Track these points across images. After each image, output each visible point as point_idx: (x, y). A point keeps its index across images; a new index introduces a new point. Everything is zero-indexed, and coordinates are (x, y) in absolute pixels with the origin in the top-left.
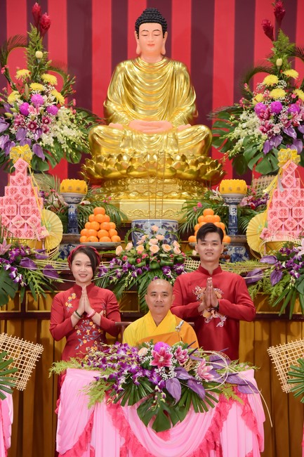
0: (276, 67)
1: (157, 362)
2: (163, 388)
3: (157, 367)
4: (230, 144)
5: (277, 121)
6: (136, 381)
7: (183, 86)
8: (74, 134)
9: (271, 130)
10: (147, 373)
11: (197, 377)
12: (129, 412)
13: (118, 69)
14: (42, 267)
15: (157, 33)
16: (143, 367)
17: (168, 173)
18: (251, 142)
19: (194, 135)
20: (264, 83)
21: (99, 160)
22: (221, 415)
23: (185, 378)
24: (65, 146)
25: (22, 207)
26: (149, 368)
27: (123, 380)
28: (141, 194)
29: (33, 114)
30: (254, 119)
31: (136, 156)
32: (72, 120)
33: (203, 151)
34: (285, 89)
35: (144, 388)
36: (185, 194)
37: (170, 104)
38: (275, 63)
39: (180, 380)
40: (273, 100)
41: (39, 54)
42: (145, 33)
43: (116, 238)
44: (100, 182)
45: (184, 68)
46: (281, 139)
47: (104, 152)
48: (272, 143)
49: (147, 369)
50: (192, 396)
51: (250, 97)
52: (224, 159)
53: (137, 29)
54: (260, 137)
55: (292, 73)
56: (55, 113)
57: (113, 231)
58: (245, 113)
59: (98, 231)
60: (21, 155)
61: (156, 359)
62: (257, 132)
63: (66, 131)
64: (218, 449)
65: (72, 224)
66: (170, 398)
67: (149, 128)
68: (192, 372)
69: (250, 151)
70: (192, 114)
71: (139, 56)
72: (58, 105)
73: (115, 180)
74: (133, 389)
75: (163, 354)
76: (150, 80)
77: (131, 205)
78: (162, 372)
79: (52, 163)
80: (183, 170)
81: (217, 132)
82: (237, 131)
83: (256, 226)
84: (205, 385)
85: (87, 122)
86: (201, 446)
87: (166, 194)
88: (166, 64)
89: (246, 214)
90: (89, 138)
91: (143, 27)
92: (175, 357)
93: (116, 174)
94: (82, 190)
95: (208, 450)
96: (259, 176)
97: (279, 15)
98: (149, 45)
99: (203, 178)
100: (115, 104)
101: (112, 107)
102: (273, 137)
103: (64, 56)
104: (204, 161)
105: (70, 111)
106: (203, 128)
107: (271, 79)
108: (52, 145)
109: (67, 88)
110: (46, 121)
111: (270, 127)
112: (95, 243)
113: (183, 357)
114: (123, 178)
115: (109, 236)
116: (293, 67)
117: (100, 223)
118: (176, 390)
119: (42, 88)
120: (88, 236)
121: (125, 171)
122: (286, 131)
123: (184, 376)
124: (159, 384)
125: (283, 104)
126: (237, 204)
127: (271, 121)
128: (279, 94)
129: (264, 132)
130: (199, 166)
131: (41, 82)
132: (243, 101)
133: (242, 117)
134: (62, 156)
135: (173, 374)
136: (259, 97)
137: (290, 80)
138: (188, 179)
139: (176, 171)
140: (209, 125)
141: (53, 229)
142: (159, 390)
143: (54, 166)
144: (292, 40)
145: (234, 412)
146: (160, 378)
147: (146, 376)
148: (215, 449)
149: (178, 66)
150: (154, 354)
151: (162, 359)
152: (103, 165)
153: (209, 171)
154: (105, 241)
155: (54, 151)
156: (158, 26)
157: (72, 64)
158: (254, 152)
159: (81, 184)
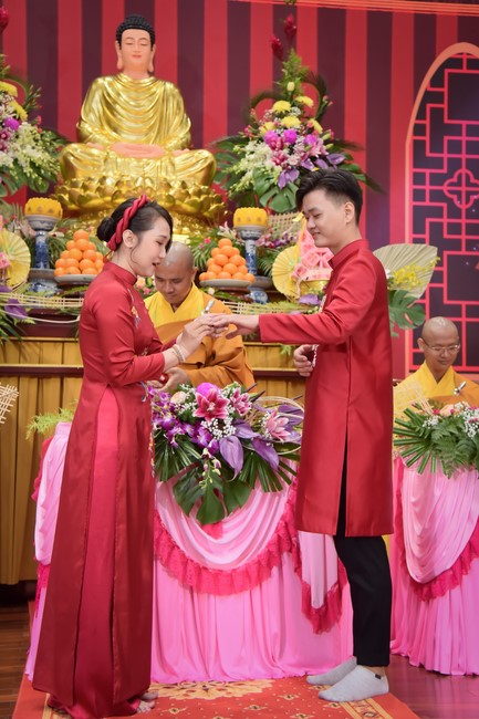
0: (287, 93)
1: (203, 411)
2: (216, 453)
3: (203, 419)
4: (236, 177)
5: (292, 152)
6: (173, 441)
8: (40, 156)
9: (286, 162)
10: (188, 429)
11: (267, 434)
13: (94, 87)
14: (3, 302)
15: (144, 42)
16: (183, 420)
18: (263, 176)
19: (194, 161)
20: (271, 111)
21: (74, 185)
23: (248, 437)
24: (28, 170)
26: (193, 422)
30: (264, 148)
31: (125, 179)
32: (36, 140)
33: (204, 182)
34: (299, 117)
35: (187, 453)
36: (186, 229)
37: (162, 129)
38: (285, 88)
39: (240, 439)
40: (286, 128)
42: (129, 41)
45: (176, 91)
46: (298, 172)
48: (288, 176)
49: (188, 422)
51: (256, 126)
52: (230, 194)
53: (119, 39)
54: (272, 170)
56: (15, 128)
57: (100, 262)
58: (251, 144)
59: (80, 261)
61: (203, 407)
62: (269, 164)
63: (28, 150)
64: (294, 550)
65: (42, 254)
66: (226, 467)
67: (137, 151)
68: (257, 428)
69: (261, 185)
70: (187, 142)
71: (121, 71)
72: (18, 120)
74: (167, 455)
75: (213, 398)
76: (135, 96)
78: (212, 426)
79: (11, 188)
80: (182, 201)
82: (243, 165)
83: (286, 263)
84: (278, 446)
85: (56, 145)
86: (269, 544)
88: (154, 82)
90: (60, 158)
91: (127, 33)
92: (232, 403)
93: (96, 202)
94: (56, 212)
95: (280, 552)
96: (273, 213)
97: (290, 32)
99: (206, 214)
100: (91, 126)
101: (87, 128)
102: (289, 170)
104: (208, 193)
105: (35, 129)
106: (205, 153)
107: (282, 106)
108: (12, 166)
109: (31, 101)
110: (4, 136)
111: (284, 159)
112: (76, 276)
113: (242, 404)
114: (106, 209)
115: (95, 268)
116: (307, 94)
117: (83, 251)
118: (234, 457)
120: (66, 268)
121: (109, 199)
122: (303, 165)
124: (210, 445)
125: (298, 133)
126: (255, 239)
127: (286, 151)
128: (292, 122)
129: (277, 164)
130: (203, 197)
132: (249, 129)
133: (249, 147)
134: (23, 180)
135: (230, 429)
136: (267, 128)
137: (302, 107)
138: (188, 214)
139: (174, 200)
141: (16, 255)
142: (210, 456)
143: (13, 192)
146: (210, 436)
147: (187, 434)
148: (290, 551)
149: (169, 86)
150: (200, 399)
151: (212, 407)
152: (79, 191)
153: (213, 207)
154: (90, 273)
155: (14, 174)
156: (145, 34)
158: (267, 186)
159: (55, 206)
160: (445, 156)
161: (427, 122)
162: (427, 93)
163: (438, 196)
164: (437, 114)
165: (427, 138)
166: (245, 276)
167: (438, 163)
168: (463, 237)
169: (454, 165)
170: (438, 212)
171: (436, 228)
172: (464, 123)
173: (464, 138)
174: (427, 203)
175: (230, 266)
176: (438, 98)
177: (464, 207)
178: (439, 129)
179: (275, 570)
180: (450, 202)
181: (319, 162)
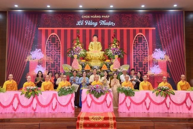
0: (114, 43)
4: (107, 54)
7: (100, 45)
8: (83, 53)
12: (92, 95)
16: (95, 89)
17: (98, 59)
18: (111, 54)
22: (106, 96)
24: (82, 55)
25: (76, 64)
27: (91, 90)
28: (94, 62)
29: (77, 50)
30: (111, 51)
31: (93, 56)
33: (103, 55)
35: (95, 92)
36: (101, 62)
37: (98, 48)
41: (78, 41)
43: (90, 69)
44: (87, 60)
47: (88, 55)
50: (102, 93)
51: (110, 47)
52: (107, 57)
55: (117, 44)
57: (90, 68)
59: (87, 68)
60: (75, 56)
61: (97, 87)
62: (112, 52)
63: (82, 52)
64: (106, 101)
65: (83, 67)
66: (99, 93)
67: (95, 52)
68: (102, 89)
69: (110, 55)
71: (93, 41)
72: (81, 49)
73: (90, 60)
74: (93, 92)
76: (95, 44)
77: (92, 64)
78: (97, 89)
80: (100, 58)
81: (105, 53)
82: (108, 52)
83: (112, 67)
84: (104, 91)
85: (85, 51)
86: (103, 100)
87: (98, 62)
88: (97, 42)
89: (110, 65)
91: (94, 37)
92: (99, 87)
93: (90, 59)
96: (112, 59)
97: (114, 35)
101: (89, 49)
102: (114, 53)
103: (82, 41)
104: (103, 57)
105: (83, 49)
106: (103, 52)
107: (113, 45)
108: (80, 55)
109: (82, 46)
110: (79, 51)
112: (87, 70)
113: (101, 87)
114: (91, 59)
115: (89, 69)
118: (100, 92)
119: (79, 46)
120: (86, 69)
122: (116, 52)
123: (101, 90)
124: (97, 91)
126: (109, 63)
127: (114, 51)
128: (115, 47)
131: (79, 45)
132: (109, 48)
133: (109, 50)
135: (99, 89)
136: (112, 47)
137: (116, 45)
138: (101, 60)
140: (104, 51)
141: (80, 67)
143: (80, 58)
144: (116, 39)
145: (108, 95)
149: (99, 43)
152: (88, 57)
154: (88, 69)
156: (96, 37)
157: (83, 42)
159: (85, 61)
160: (138, 48)
161: (135, 44)
162: (135, 40)
163: (137, 54)
164: (136, 43)
165: (135, 46)
166: (107, 69)
167: (137, 49)
168: (141, 59)
169: (139, 49)
170: (137, 56)
171: (137, 58)
172: (140, 44)
173: (140, 46)
174: (135, 55)
175: (105, 68)
176: (137, 40)
177: (140, 55)
178: (137, 44)
179: (104, 103)
180: (139, 54)
181: (118, 52)
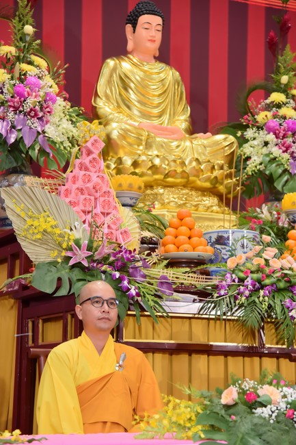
0: (281, 85)
9: (291, 150)
14: (157, 279)
15: (158, 28)
18: (272, 162)
20: (268, 101)
24: (66, 144)
25: (102, 199)
34: (294, 108)
40: (285, 118)
41: (28, 29)
42: (146, 26)
53: (134, 23)
56: (55, 101)
57: (204, 241)
58: (251, 130)
69: (273, 169)
97: (286, 29)
98: (149, 40)
101: (104, 105)
107: (277, 97)
110: (48, 110)
111: (289, 147)
119: (35, 70)
127: (289, 140)
128: (290, 112)
129: (284, 152)
131: (32, 63)
132: (247, 117)
133: (250, 134)
137: (295, 99)
158: (280, 171)
